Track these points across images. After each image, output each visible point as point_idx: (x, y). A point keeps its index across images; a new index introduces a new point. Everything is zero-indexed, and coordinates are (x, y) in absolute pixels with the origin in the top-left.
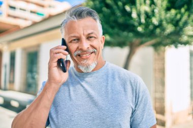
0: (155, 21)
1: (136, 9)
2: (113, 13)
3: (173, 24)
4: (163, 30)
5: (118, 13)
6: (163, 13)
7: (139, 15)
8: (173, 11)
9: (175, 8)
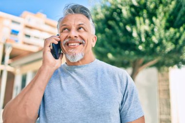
0: (155, 39)
1: (137, 28)
2: (115, 34)
3: (172, 42)
4: (164, 48)
5: (120, 34)
6: (162, 31)
7: (139, 34)
8: (172, 30)
9: (174, 27)
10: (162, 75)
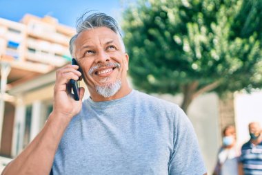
0: (215, 54)
1: (189, 39)
2: (159, 47)
3: (239, 58)
4: (227, 66)
5: (165, 46)
6: (225, 43)
7: (193, 48)
8: (238, 41)
9: (242, 37)
10: (225, 103)
